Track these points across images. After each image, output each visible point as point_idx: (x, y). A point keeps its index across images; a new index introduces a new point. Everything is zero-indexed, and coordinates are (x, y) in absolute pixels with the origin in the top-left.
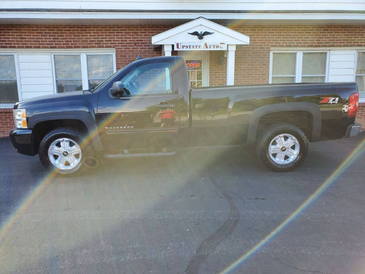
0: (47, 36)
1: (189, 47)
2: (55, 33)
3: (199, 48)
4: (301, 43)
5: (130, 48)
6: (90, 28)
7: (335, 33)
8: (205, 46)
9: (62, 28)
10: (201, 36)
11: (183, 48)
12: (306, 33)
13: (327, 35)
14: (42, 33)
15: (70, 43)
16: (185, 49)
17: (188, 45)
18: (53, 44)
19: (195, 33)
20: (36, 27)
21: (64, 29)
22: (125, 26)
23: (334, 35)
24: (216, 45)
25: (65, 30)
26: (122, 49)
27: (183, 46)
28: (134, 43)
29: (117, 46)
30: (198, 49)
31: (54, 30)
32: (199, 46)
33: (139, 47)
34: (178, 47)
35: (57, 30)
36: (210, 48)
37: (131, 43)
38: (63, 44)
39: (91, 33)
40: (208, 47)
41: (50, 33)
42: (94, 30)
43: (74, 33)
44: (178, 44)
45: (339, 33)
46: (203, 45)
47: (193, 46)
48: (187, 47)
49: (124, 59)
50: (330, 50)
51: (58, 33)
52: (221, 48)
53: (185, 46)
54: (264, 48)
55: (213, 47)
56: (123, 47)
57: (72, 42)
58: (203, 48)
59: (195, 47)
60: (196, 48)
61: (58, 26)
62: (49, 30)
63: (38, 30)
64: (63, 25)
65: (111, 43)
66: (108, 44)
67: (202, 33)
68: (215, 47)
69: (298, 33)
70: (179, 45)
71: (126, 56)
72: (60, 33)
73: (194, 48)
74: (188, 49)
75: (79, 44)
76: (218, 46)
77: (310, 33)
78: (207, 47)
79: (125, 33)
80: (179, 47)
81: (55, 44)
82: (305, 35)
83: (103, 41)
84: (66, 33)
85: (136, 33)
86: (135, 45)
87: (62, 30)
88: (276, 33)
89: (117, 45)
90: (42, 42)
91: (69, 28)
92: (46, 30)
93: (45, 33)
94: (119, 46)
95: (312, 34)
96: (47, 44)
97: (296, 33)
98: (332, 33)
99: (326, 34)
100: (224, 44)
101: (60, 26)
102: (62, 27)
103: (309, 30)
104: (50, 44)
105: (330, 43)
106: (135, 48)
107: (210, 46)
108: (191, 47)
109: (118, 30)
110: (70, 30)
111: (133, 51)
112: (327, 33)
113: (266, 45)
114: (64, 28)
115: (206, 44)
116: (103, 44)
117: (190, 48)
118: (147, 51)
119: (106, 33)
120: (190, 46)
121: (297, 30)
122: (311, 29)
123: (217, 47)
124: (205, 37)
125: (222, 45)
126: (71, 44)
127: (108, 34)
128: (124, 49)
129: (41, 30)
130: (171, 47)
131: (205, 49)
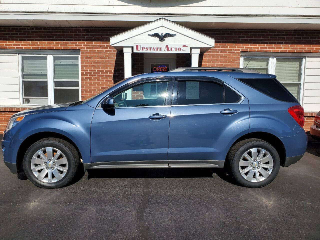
0: (14, 37)
1: (149, 49)
2: (22, 34)
3: (160, 50)
4: (274, 48)
5: (95, 51)
6: (57, 30)
7: (311, 38)
8: (166, 48)
9: (29, 29)
10: (162, 38)
11: (143, 50)
13: (303, 40)
14: (9, 34)
15: (36, 44)
16: (145, 51)
17: (148, 46)
18: (19, 45)
19: (156, 35)
20: (4, 29)
21: (30, 31)
22: (91, 29)
23: (311, 41)
24: (178, 48)
25: (32, 32)
26: (87, 51)
27: (143, 48)
28: (99, 46)
29: (82, 48)
30: (158, 52)
31: (21, 32)
32: (160, 48)
33: (104, 50)
34: (137, 49)
35: (24, 32)
36: (172, 50)
37: (97, 46)
38: (30, 45)
39: (56, 35)
40: (170, 49)
41: (17, 34)
42: (60, 32)
43: (41, 35)
44: (137, 46)
45: (315, 38)
46: (164, 47)
47: (154, 48)
48: (147, 49)
49: (88, 62)
50: (306, 56)
51: (25, 34)
52: (184, 50)
53: (145, 48)
54: (234, 52)
55: (174, 50)
56: (88, 50)
57: (38, 43)
59: (156, 49)
60: (157, 50)
61: (25, 28)
62: (16, 31)
63: (6, 31)
64: (30, 27)
65: (76, 45)
66: (74, 46)
67: (163, 35)
68: (177, 50)
69: (271, 38)
70: (139, 47)
71: (91, 58)
73: (154, 50)
74: (148, 51)
75: (45, 45)
76: (181, 49)
78: (168, 50)
79: (91, 35)
80: (139, 49)
81: (22, 45)
82: (279, 40)
83: (69, 43)
84: (33, 34)
85: (101, 35)
86: (101, 47)
88: (247, 37)
89: (83, 47)
91: (36, 29)
92: (13, 31)
93: (12, 34)
94: (84, 48)
95: (285, 39)
96: (14, 45)
97: (268, 38)
99: (301, 39)
100: (187, 46)
102: (29, 28)
103: (282, 35)
104: (17, 45)
106: (101, 51)
107: (172, 48)
108: (151, 49)
109: (84, 32)
110: (37, 32)
111: (99, 53)
112: (303, 38)
113: (236, 50)
114: (31, 29)
115: (167, 46)
116: (68, 46)
117: (150, 50)
121: (270, 35)
122: (284, 34)
123: (180, 49)
124: (166, 39)
125: (185, 48)
127: (74, 36)
128: (89, 51)
129: (8, 31)
130: (131, 49)
131: (167, 52)
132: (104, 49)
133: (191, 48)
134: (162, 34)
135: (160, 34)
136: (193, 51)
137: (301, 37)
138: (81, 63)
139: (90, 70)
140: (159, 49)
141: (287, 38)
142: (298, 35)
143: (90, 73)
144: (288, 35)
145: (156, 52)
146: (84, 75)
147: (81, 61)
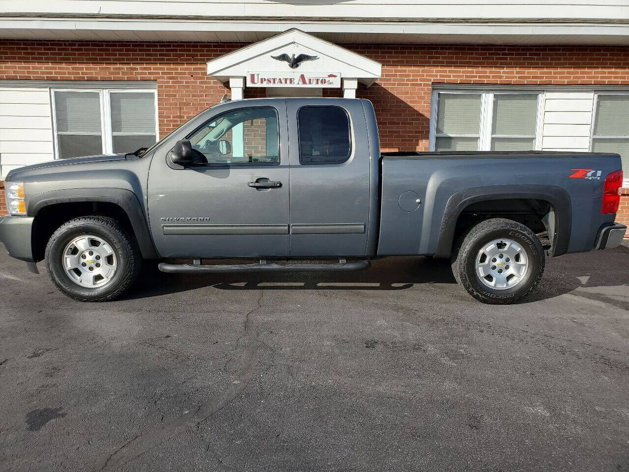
1: (272, 81)
2: (55, 54)
3: (291, 83)
4: (489, 77)
5: (182, 82)
6: (116, 46)
8: (301, 80)
9: (67, 46)
11: (262, 82)
12: (497, 59)
13: (537, 64)
14: (33, 54)
15: (80, 71)
16: (265, 85)
17: (271, 77)
18: (51, 73)
19: (284, 57)
20: (24, 44)
21: (70, 48)
22: (175, 44)
24: (321, 79)
25: (72, 50)
26: (168, 82)
27: (262, 79)
28: (189, 74)
29: (159, 78)
30: (288, 85)
31: (54, 49)
32: (291, 79)
33: (198, 81)
34: (253, 81)
35: (59, 49)
37: (185, 74)
38: (69, 73)
39: (116, 55)
40: (307, 81)
41: (47, 54)
42: (122, 50)
43: (88, 54)
44: (253, 76)
45: (560, 59)
46: (297, 78)
47: (280, 79)
48: (269, 81)
49: (171, 101)
50: (544, 90)
51: (60, 54)
52: (330, 83)
53: (266, 79)
54: (420, 85)
55: (315, 82)
56: (171, 80)
57: (83, 70)
58: (297, 84)
59: (283, 81)
60: (286, 83)
61: (61, 43)
62: (45, 49)
63: (27, 49)
64: (68, 41)
65: (149, 73)
66: (145, 74)
67: (296, 57)
68: (319, 82)
69: (483, 59)
70: (256, 77)
71: (175, 95)
72: (63, 54)
73: (281, 82)
74: (271, 85)
75: (96, 74)
76: (325, 80)
77: (506, 59)
78: (304, 82)
79: (174, 55)
80: (256, 81)
81: (56, 73)
83: (137, 69)
84: (75, 54)
85: (193, 56)
86: (192, 76)
87: (68, 50)
88: (443, 58)
89: (161, 75)
90: (33, 69)
91: (79, 45)
92: (40, 49)
93: (39, 54)
94: (163, 78)
95: (508, 61)
96: (42, 73)
97: (479, 59)
98: (547, 59)
100: (335, 76)
101: (63, 43)
102: (67, 43)
103: (503, 54)
104: (47, 73)
105: (542, 77)
106: (192, 82)
107: (310, 80)
108: (276, 82)
109: (163, 50)
110: (81, 50)
111: (188, 87)
112: (538, 59)
113: (424, 80)
114: (70, 45)
115: (302, 77)
116: (136, 74)
117: (274, 82)
118: (212, 87)
119: (143, 55)
120: (274, 79)
121: (482, 54)
122: (507, 52)
123: (323, 81)
125: (332, 79)
126: (83, 73)
127: (145, 57)
128: (173, 82)
129: (32, 49)
130: (241, 80)
131: (301, 85)
132: (198, 79)
133: (342, 80)
134: (294, 55)
135: (291, 56)
136: (347, 84)
137: (536, 57)
138: (159, 104)
139: (174, 117)
140: (288, 81)
141: (511, 59)
142: (530, 54)
143: (175, 121)
144: (512, 54)
145: (284, 85)
146: (165, 125)
147: (159, 100)
